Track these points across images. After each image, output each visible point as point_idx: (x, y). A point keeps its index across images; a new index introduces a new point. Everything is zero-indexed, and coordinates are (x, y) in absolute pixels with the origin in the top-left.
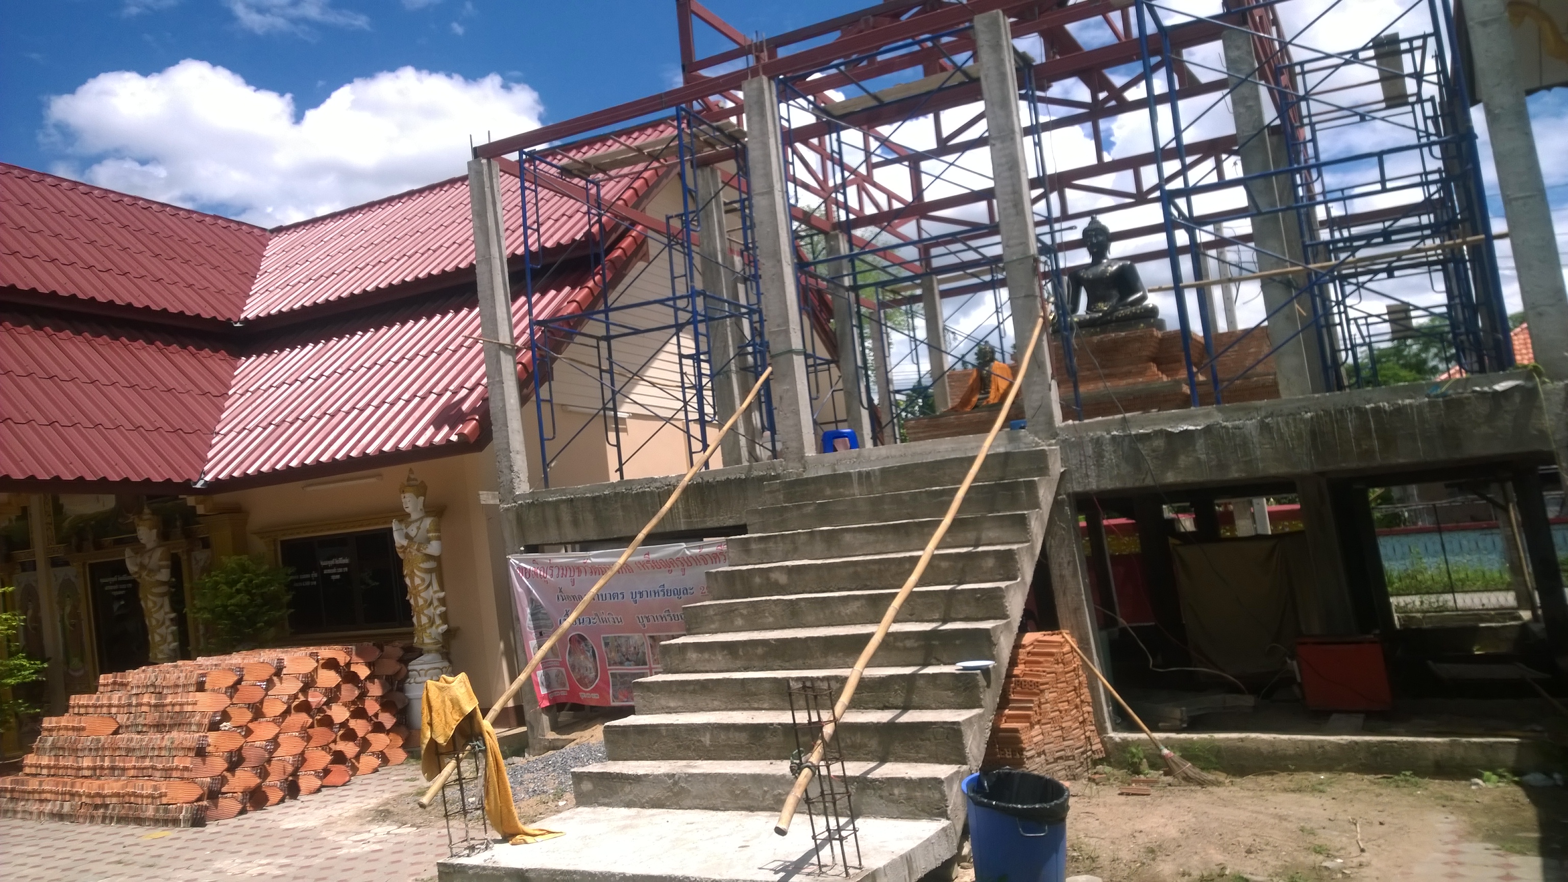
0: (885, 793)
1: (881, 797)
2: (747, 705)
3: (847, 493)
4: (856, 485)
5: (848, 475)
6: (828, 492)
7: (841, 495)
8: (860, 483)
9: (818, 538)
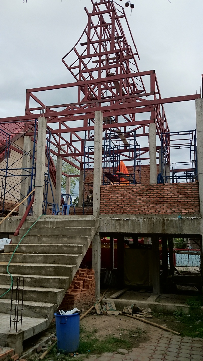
0: (34, 310)
1: (33, 311)
2: (6, 283)
3: (47, 226)
4: (49, 225)
5: (48, 222)
6: (42, 226)
7: (45, 227)
8: (51, 224)
9: (36, 238)
